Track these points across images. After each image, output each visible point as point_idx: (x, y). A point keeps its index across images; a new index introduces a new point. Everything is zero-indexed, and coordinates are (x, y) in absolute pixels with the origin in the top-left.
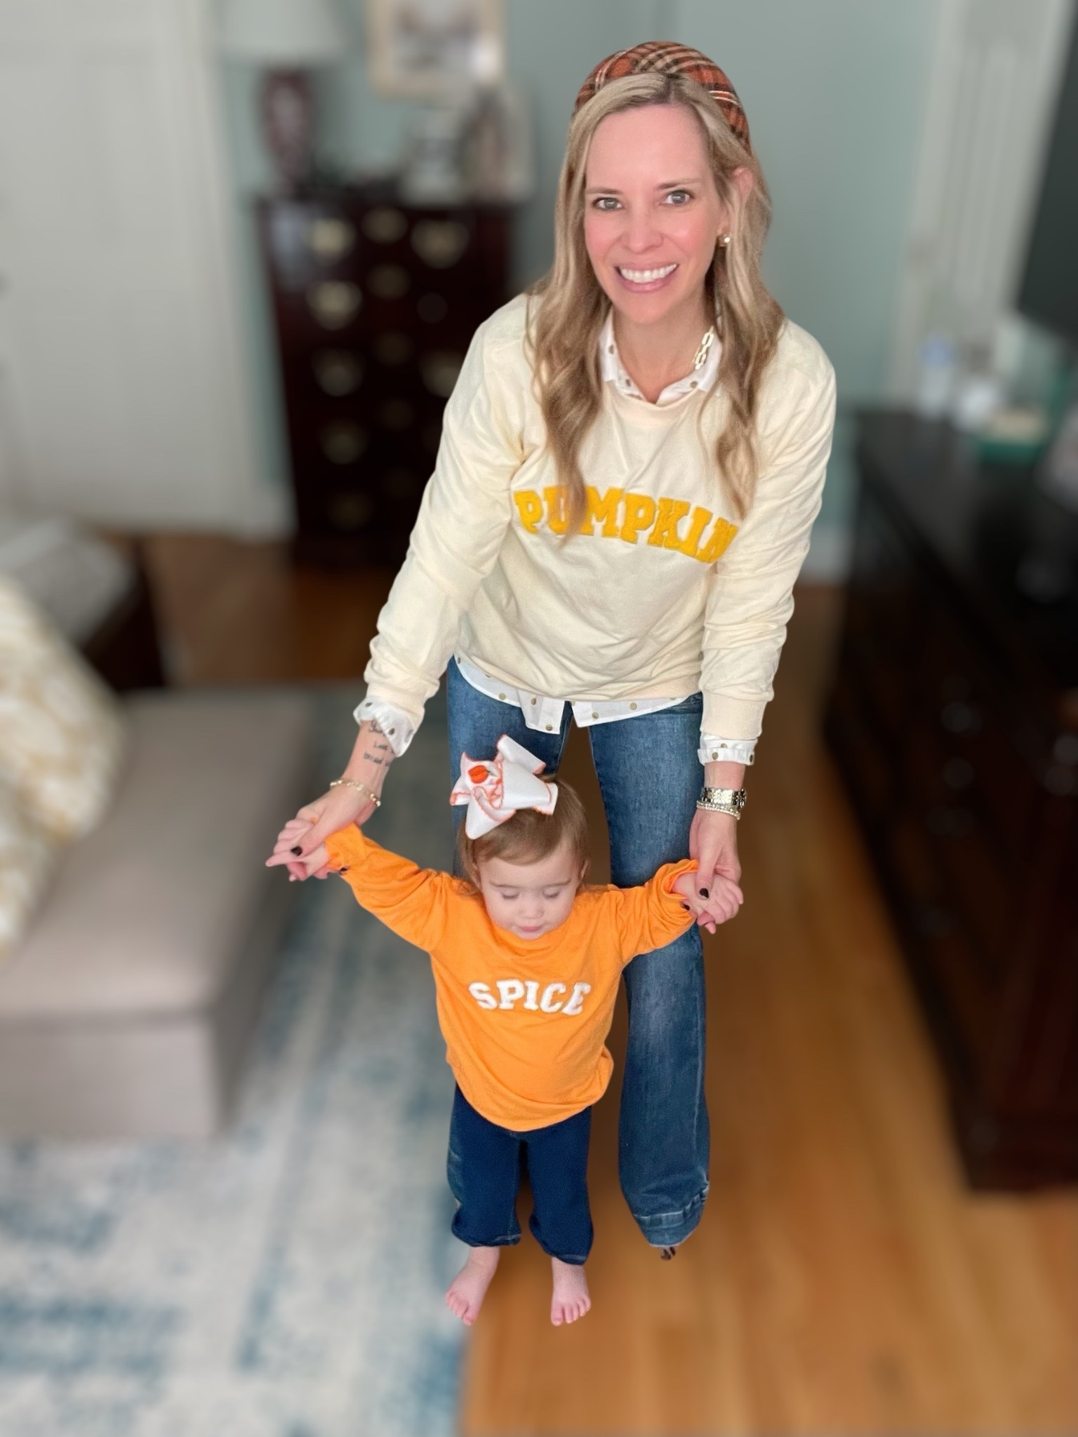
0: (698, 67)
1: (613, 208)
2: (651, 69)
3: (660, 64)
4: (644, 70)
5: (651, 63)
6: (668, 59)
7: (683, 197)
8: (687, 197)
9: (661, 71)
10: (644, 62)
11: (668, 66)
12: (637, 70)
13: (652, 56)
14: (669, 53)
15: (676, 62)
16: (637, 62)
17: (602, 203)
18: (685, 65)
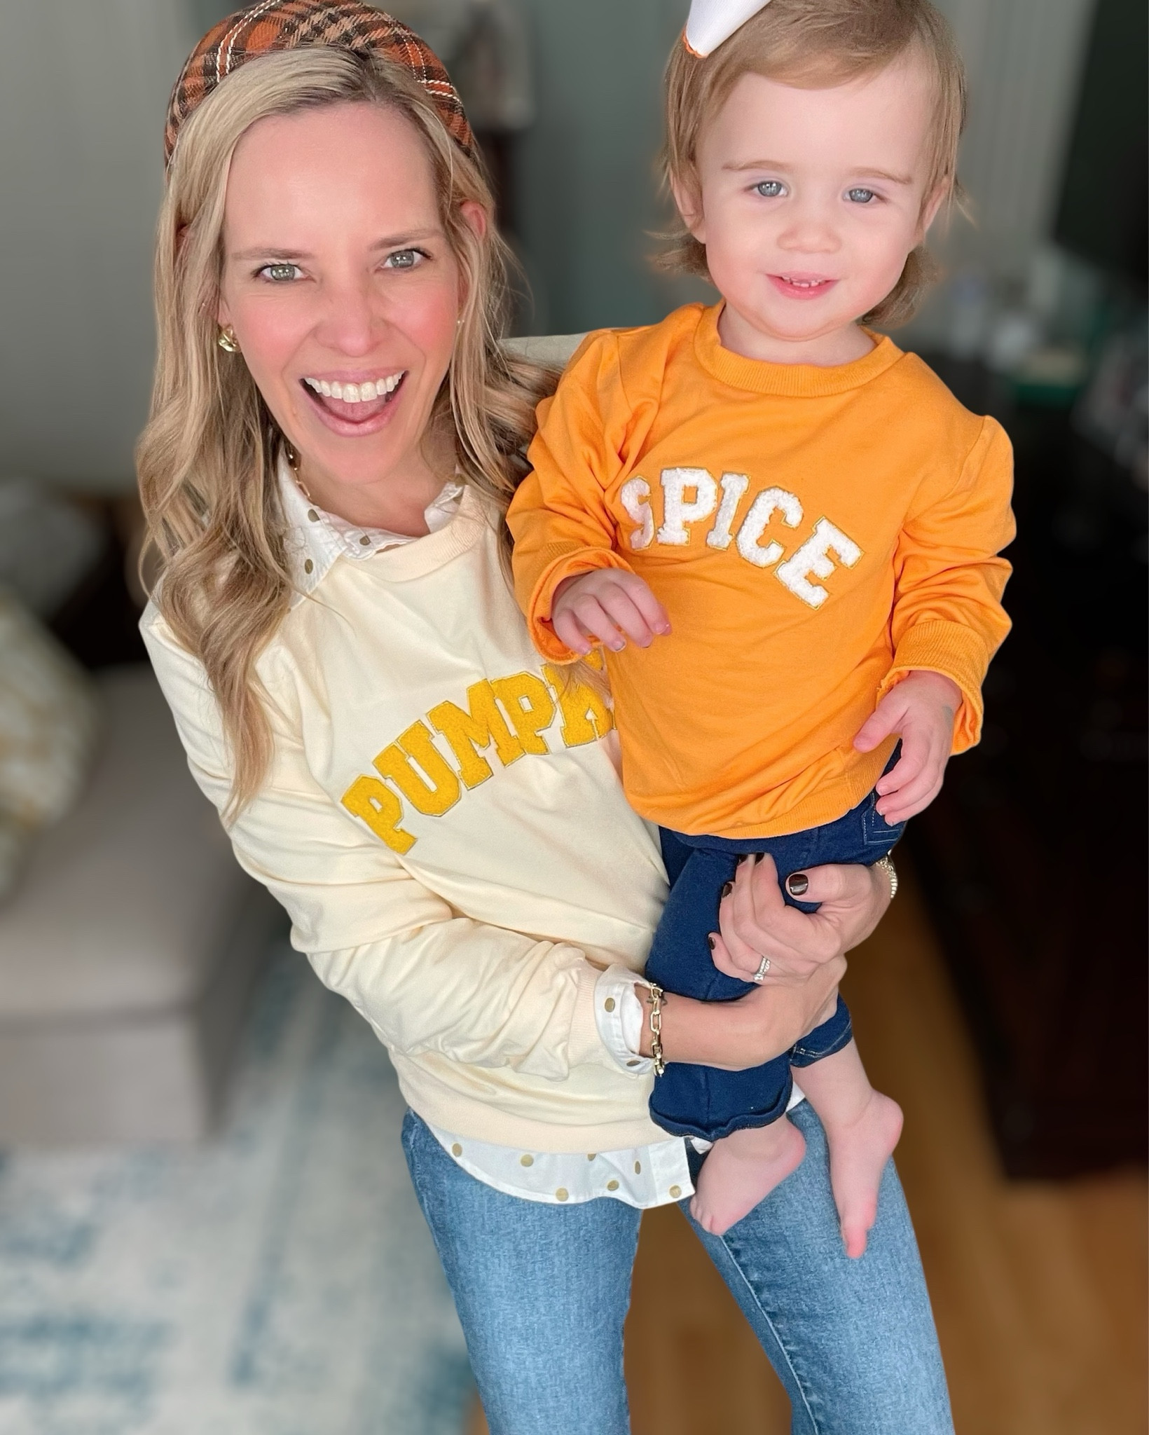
0: (399, 40)
1: (289, 279)
2: (318, 41)
3: (333, 32)
4: (305, 41)
5: (318, 30)
6: (347, 24)
7: (411, 258)
8: (417, 256)
9: (333, 45)
10: (304, 28)
11: (347, 38)
12: (293, 40)
13: (317, 18)
14: (346, 14)
15: (362, 29)
16: (292, 29)
17: (267, 272)
18: (375, 35)
